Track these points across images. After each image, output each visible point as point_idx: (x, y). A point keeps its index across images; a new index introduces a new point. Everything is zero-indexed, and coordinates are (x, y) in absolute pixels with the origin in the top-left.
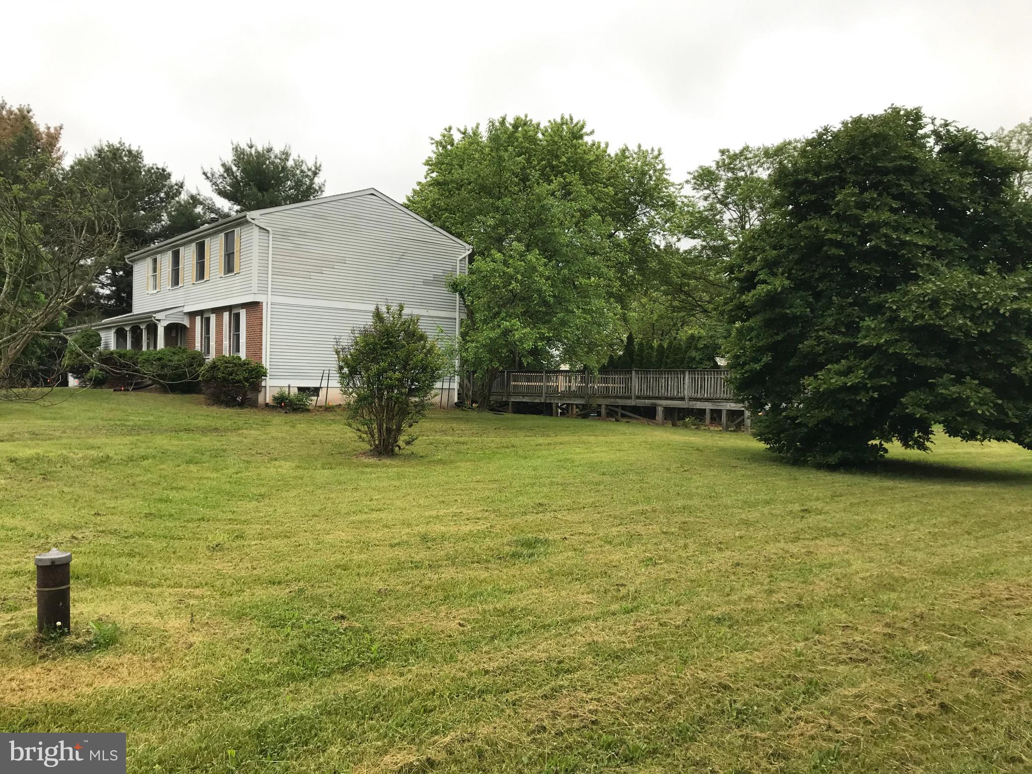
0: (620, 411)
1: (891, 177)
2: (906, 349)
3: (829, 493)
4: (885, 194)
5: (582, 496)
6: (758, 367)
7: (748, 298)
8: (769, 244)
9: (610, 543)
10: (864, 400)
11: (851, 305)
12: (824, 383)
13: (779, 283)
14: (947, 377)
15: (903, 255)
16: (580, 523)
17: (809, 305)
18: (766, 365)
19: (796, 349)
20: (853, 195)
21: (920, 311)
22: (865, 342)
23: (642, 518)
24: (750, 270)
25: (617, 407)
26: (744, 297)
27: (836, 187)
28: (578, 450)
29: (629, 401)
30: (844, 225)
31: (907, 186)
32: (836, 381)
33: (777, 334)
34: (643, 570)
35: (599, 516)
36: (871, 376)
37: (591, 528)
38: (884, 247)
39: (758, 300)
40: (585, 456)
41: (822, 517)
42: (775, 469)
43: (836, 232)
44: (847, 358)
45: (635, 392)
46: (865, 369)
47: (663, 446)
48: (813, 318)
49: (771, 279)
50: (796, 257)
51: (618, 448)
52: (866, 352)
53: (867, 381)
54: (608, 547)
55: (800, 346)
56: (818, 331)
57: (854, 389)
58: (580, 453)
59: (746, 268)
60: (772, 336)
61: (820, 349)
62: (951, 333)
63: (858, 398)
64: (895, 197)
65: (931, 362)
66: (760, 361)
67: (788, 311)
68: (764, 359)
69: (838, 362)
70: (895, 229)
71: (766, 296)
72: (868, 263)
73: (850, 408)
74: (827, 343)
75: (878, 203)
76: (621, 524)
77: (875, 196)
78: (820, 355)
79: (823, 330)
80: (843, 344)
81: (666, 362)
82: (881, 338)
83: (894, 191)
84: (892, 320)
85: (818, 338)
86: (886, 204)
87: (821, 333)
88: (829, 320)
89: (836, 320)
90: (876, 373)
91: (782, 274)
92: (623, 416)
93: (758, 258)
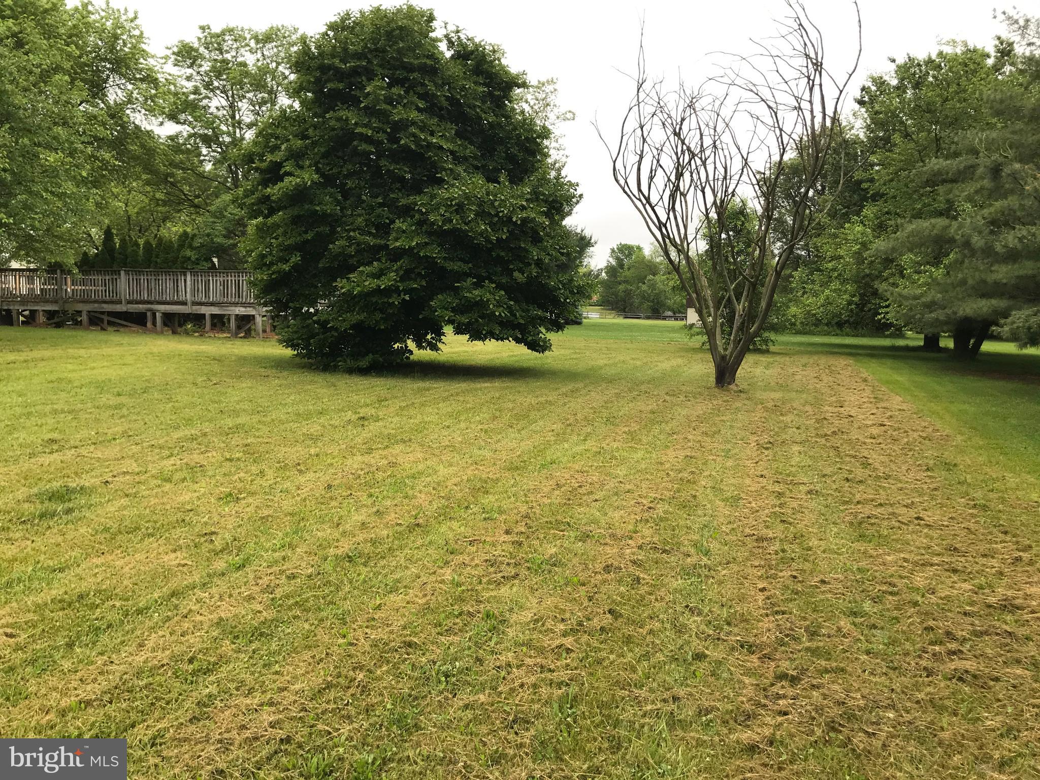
0: (106, 318)
1: (415, 75)
2: (434, 252)
3: (374, 398)
4: (411, 93)
5: (104, 425)
6: (286, 267)
7: (274, 191)
8: (292, 134)
9: (169, 480)
10: (396, 303)
11: (381, 205)
12: (358, 286)
13: (308, 177)
14: (470, 281)
15: (430, 157)
16: (118, 460)
17: (338, 203)
18: (295, 267)
19: (326, 249)
20: (382, 88)
21: (447, 214)
22: (398, 244)
23: (194, 445)
24: (274, 160)
25: (103, 313)
26: (269, 190)
27: (364, 78)
28: (70, 367)
29: (118, 306)
30: (373, 120)
31: (431, 87)
32: (370, 284)
33: (306, 232)
34: (226, 509)
35: (139, 447)
36: (402, 279)
37: (135, 465)
38: (413, 147)
39: (286, 194)
40: (82, 373)
41: (381, 423)
42: (309, 376)
43: (366, 126)
44: (379, 260)
45: (125, 296)
46: (396, 271)
47: (174, 356)
48: (342, 217)
49: (298, 172)
50: (323, 150)
51: (121, 361)
52: (397, 255)
53: (399, 284)
54: (167, 486)
55: (331, 246)
56: (349, 231)
57: (388, 292)
58: (74, 371)
59: (269, 158)
60: (300, 235)
61: (352, 250)
62: (474, 238)
63: (391, 301)
64: (421, 97)
65: (456, 266)
66: (287, 261)
67: (318, 208)
68: (293, 260)
69: (369, 263)
70: (422, 129)
71: (295, 189)
72: (397, 163)
73: (382, 311)
74: (358, 244)
75: (405, 101)
76: (172, 455)
77: (402, 93)
78: (352, 256)
79: (354, 230)
80: (374, 246)
81: (156, 262)
82: (412, 240)
83: (419, 89)
84: (420, 223)
85: (349, 238)
86: (412, 103)
87: (352, 234)
88: (360, 220)
89: (366, 220)
90: (406, 276)
91: (310, 166)
92: (110, 323)
93: (283, 147)
